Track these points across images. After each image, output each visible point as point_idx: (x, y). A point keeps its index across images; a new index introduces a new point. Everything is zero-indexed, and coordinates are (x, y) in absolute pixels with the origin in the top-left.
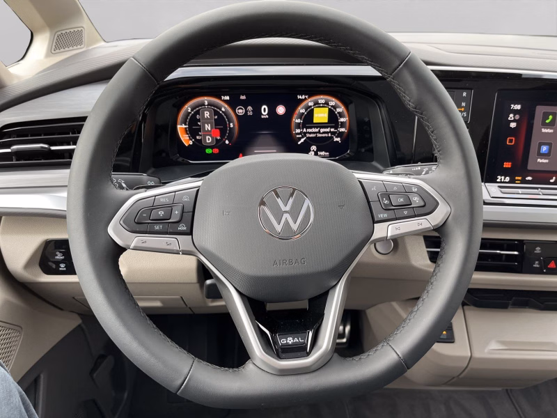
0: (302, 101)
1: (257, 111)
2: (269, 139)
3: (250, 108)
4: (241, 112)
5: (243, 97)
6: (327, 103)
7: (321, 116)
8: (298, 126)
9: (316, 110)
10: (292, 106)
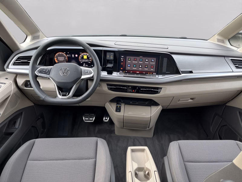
0: (81, 54)
1: (71, 56)
2: (74, 62)
3: (70, 55)
4: (68, 56)
5: (68, 53)
6: (86, 55)
7: (85, 57)
8: (80, 59)
9: (84, 56)
10: (79, 55)
